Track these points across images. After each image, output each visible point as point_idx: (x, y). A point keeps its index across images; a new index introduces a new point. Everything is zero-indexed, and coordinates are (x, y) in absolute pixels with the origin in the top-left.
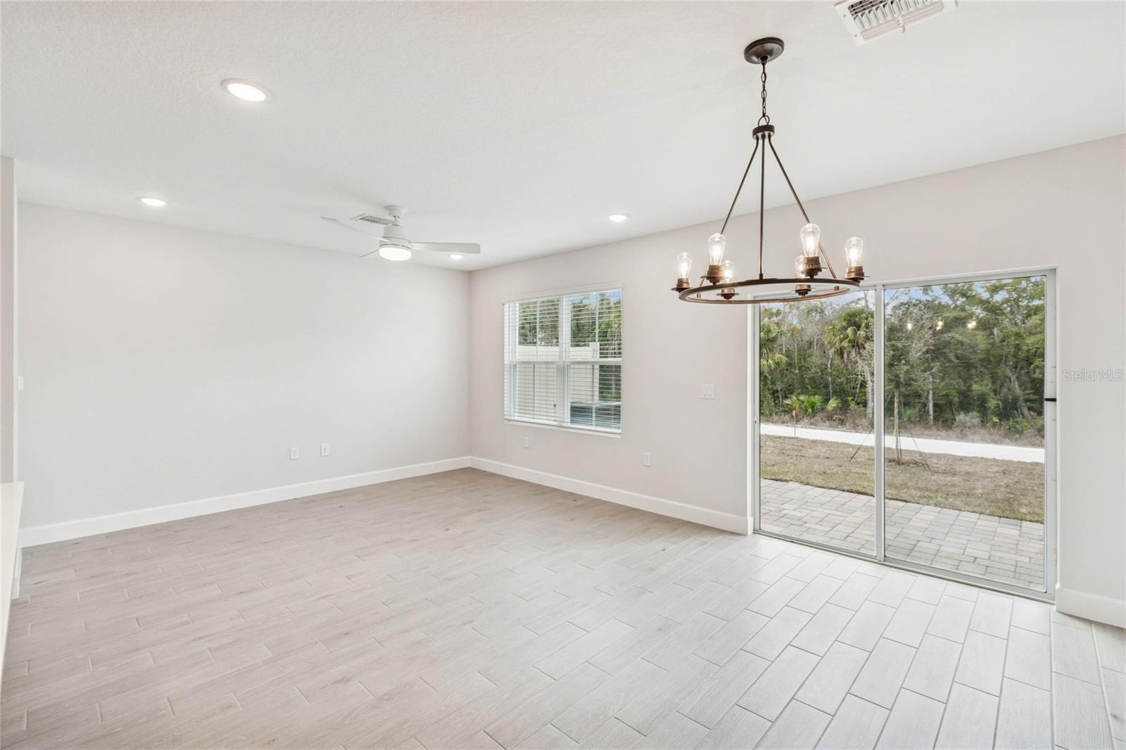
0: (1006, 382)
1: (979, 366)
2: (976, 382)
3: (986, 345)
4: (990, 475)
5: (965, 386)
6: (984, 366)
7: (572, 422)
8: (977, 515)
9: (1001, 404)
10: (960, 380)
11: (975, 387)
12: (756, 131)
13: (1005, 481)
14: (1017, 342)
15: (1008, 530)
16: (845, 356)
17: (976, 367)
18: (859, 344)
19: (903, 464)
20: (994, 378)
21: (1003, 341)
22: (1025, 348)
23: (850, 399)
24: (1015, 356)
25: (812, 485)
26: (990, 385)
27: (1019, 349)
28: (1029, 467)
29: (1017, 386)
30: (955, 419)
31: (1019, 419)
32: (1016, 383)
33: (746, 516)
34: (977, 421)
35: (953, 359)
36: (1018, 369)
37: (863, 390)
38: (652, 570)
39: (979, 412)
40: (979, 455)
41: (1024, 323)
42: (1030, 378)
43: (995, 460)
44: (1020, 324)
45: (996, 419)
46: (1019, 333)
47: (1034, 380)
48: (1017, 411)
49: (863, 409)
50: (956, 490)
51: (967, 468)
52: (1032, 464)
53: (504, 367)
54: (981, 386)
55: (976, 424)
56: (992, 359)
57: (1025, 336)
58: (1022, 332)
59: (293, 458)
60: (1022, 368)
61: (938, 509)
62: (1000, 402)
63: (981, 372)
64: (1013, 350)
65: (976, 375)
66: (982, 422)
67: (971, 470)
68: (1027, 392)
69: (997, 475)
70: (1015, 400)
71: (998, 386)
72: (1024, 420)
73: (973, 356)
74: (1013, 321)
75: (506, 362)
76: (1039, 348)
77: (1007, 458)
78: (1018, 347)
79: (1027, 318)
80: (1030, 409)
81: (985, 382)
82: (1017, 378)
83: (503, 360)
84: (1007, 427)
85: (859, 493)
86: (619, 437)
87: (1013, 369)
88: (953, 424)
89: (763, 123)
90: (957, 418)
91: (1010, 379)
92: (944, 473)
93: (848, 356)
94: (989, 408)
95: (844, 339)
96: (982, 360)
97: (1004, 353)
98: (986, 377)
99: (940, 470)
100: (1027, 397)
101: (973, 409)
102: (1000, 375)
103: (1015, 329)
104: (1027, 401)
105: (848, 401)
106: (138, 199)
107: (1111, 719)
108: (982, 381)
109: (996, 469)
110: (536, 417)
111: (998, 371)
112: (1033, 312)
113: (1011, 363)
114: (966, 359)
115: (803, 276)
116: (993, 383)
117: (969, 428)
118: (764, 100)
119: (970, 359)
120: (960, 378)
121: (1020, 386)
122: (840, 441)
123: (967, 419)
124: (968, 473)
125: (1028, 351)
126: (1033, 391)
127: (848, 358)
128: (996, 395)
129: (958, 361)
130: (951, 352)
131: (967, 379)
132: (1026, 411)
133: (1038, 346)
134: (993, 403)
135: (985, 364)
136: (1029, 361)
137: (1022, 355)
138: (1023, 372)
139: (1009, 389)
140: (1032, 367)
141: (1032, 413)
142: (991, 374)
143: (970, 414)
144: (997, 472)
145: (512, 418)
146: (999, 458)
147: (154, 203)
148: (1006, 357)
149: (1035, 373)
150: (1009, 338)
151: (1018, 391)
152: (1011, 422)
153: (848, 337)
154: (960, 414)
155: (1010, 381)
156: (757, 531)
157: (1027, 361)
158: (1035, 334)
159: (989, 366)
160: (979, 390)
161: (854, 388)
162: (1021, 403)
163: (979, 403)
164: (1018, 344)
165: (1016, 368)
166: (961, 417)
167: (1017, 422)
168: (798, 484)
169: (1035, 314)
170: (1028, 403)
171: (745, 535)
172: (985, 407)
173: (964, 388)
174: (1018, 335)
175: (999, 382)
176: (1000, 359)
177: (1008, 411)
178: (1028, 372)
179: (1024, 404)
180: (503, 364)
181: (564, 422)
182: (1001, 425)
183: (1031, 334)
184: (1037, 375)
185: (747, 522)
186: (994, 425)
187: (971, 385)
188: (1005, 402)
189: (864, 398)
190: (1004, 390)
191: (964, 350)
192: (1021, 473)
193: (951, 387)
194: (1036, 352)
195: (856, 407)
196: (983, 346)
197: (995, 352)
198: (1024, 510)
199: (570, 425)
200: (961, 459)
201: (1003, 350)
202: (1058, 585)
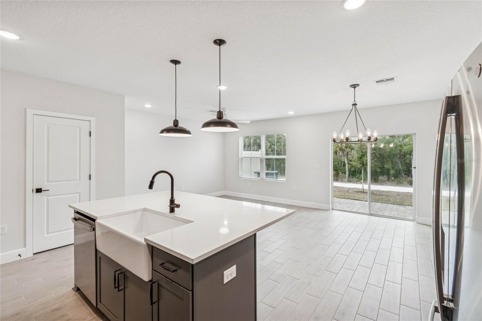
0: (396, 164)
1: (387, 157)
2: (386, 164)
3: (390, 150)
4: (394, 196)
5: (382, 165)
6: (389, 158)
7: (266, 177)
8: (393, 205)
9: (395, 173)
10: (380, 163)
11: (385, 166)
12: (353, 105)
13: (399, 197)
14: (400, 149)
15: (402, 208)
16: (338, 154)
17: (386, 158)
18: (343, 149)
19: (365, 193)
20: (392, 163)
21: (395, 148)
22: (403, 151)
23: (339, 171)
24: (399, 154)
25: (341, 198)
26: (391, 165)
27: (401, 151)
28: (406, 194)
29: (400, 166)
30: (378, 179)
31: (401, 178)
32: (400, 164)
33: (329, 205)
34: (386, 179)
35: (378, 155)
36: (401, 159)
37: (344, 167)
38: (309, 219)
39: (387, 175)
40: (389, 190)
41: (403, 141)
42: (405, 162)
43: (394, 191)
44: (401, 141)
45: (393, 178)
46: (401, 145)
47: (406, 163)
48: (401, 175)
49: (344, 175)
50: (385, 200)
51: (386, 194)
52: (407, 193)
53: (239, 159)
54: (388, 165)
55: (386, 180)
56: (391, 155)
57: (403, 146)
58: (402, 145)
59: (182, 190)
60: (402, 158)
61: (381, 204)
62: (394, 172)
63: (387, 160)
64: (399, 152)
65: (386, 161)
66: (388, 179)
67: (388, 194)
68: (404, 168)
69: (396, 196)
70: (400, 170)
71: (394, 166)
72: (403, 178)
73: (385, 154)
74: (399, 140)
75: (240, 157)
76: (408, 151)
77: (398, 191)
78: (401, 150)
79: (404, 139)
80: (405, 174)
81: (389, 164)
82: (401, 162)
83: (239, 157)
84: (397, 181)
85: (356, 200)
86: (285, 182)
87: (399, 159)
88: (378, 180)
89: (354, 103)
90: (379, 178)
91: (398, 163)
92: (379, 195)
93: (339, 154)
94: (391, 174)
95: (337, 147)
96: (388, 155)
97: (396, 153)
98: (389, 162)
99: (378, 195)
100: (404, 170)
101: (385, 174)
102: (394, 161)
103: (399, 144)
104: (404, 171)
105: (339, 172)
106: (144, 105)
107: (428, 239)
108: (388, 163)
109: (395, 194)
110: (252, 176)
111: (394, 159)
112: (406, 137)
113: (398, 157)
114: (382, 155)
115: (367, 140)
116: (392, 164)
117: (384, 182)
118: (355, 97)
119: (384, 155)
120: (380, 162)
121: (401, 165)
122: (341, 186)
123: (383, 178)
124: (387, 195)
125: (404, 152)
126: (406, 167)
127: (339, 155)
128: (393, 169)
129: (379, 156)
130: (377, 152)
131: (383, 163)
132: (403, 175)
133: (408, 150)
134: (392, 172)
135: (389, 157)
136: (405, 156)
137: (402, 153)
138: (402, 160)
139: (397, 167)
140: (406, 158)
141: (406, 176)
142: (391, 161)
143: (384, 176)
144: (396, 195)
145: (242, 177)
146: (396, 191)
147: (148, 106)
148: (397, 154)
149: (407, 160)
150: (397, 147)
151: (401, 168)
152: (398, 179)
153: (339, 146)
154: (380, 176)
155: (398, 164)
156: (332, 209)
157: (404, 156)
158: (407, 145)
159: (391, 158)
160: (387, 167)
161: (341, 167)
162: (402, 172)
163: (387, 172)
164: (401, 149)
165: (400, 158)
166: (381, 178)
167: (400, 179)
168: (336, 198)
169: (407, 138)
170: (404, 172)
171: (329, 210)
172: (389, 174)
173: (381, 166)
174: (401, 146)
175: (394, 164)
176: (394, 155)
177: (397, 176)
178: (404, 160)
179: (403, 172)
180: (239, 158)
181: (263, 178)
182: (395, 180)
183: (405, 145)
184: (408, 161)
185: (330, 206)
186: (393, 180)
187: (384, 165)
188: (396, 172)
189: (345, 170)
190: (396, 167)
191: (381, 152)
192: (403, 196)
193: (377, 166)
194: (407, 152)
195: (342, 174)
196: (389, 150)
197: (393, 153)
198: (406, 204)
199: (265, 178)
200: (383, 191)
201: (395, 151)
202: (416, 216)
